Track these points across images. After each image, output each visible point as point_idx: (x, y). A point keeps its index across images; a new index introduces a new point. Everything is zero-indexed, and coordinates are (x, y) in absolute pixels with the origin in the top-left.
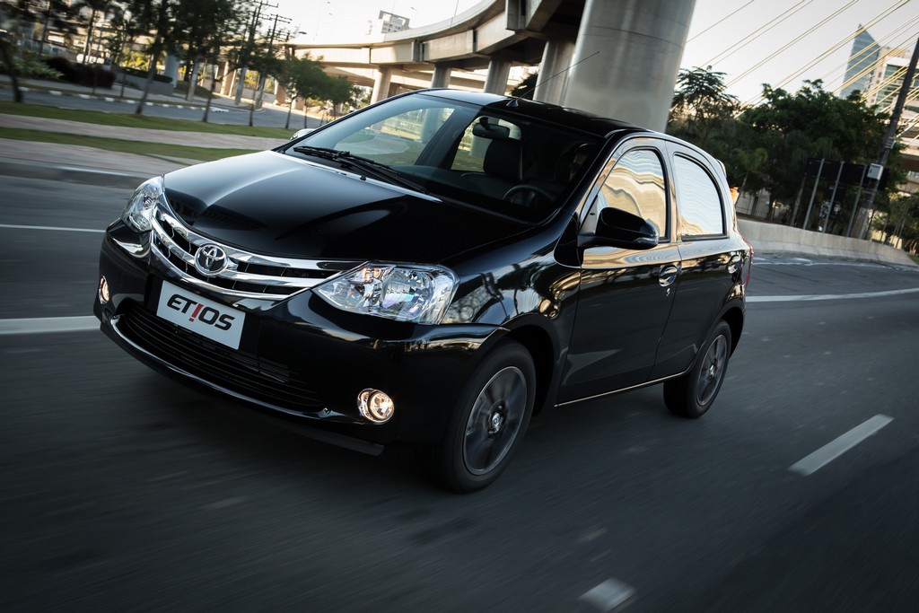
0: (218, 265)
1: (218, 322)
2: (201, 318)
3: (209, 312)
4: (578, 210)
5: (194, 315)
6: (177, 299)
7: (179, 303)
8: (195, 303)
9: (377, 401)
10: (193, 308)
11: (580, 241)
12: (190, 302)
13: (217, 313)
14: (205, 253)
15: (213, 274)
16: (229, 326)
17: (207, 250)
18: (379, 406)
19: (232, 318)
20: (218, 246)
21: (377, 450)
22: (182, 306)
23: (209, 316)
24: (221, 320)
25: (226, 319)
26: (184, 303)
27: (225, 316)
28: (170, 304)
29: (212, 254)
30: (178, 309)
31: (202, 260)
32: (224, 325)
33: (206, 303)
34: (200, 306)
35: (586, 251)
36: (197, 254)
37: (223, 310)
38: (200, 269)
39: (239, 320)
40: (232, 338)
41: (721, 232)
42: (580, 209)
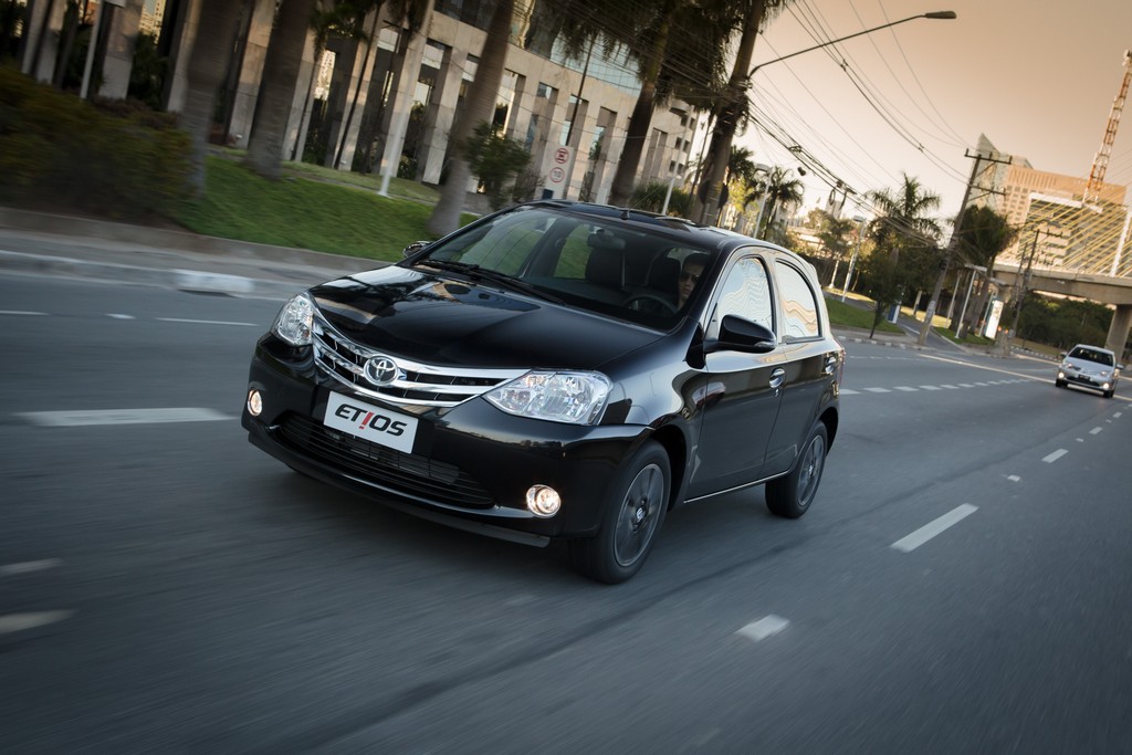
0: (389, 376)
1: (389, 428)
2: (372, 425)
3: (379, 420)
4: (701, 320)
5: (365, 423)
6: (346, 409)
7: (348, 412)
8: (365, 412)
9: (542, 497)
10: (362, 416)
11: (705, 345)
12: (359, 411)
13: (388, 420)
14: (374, 365)
15: (384, 385)
16: (401, 431)
17: (377, 362)
18: (544, 501)
19: (405, 425)
20: (387, 358)
21: (543, 542)
22: (351, 415)
23: (379, 423)
24: (394, 426)
25: (398, 426)
26: (353, 412)
27: (397, 423)
28: (338, 413)
29: (382, 365)
30: (347, 418)
31: (372, 370)
32: (397, 431)
33: (377, 411)
34: (371, 414)
35: (707, 355)
36: (367, 365)
37: (394, 417)
38: (370, 379)
39: (411, 426)
40: (405, 443)
41: (817, 334)
42: (703, 320)
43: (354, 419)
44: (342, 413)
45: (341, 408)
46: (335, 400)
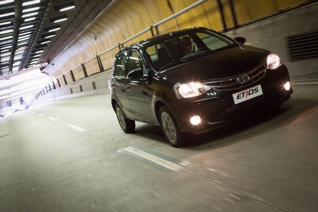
43: (243, 97)
44: (239, 97)
45: (238, 96)
46: (235, 96)
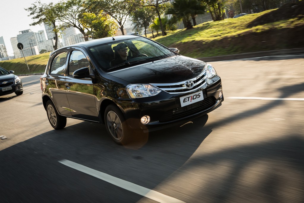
1: (197, 97)
2: (193, 99)
5: (191, 100)
7: (186, 100)
8: (190, 97)
10: (190, 98)
12: (189, 98)
13: (196, 95)
15: (192, 87)
16: (200, 96)
19: (200, 94)
22: (187, 100)
23: (195, 97)
24: (198, 96)
25: (199, 95)
26: (187, 99)
28: (184, 102)
29: (189, 83)
31: (187, 86)
34: (192, 96)
37: (197, 93)
40: (202, 98)
43: (188, 101)
44: (185, 101)
45: (184, 100)
46: (182, 99)
